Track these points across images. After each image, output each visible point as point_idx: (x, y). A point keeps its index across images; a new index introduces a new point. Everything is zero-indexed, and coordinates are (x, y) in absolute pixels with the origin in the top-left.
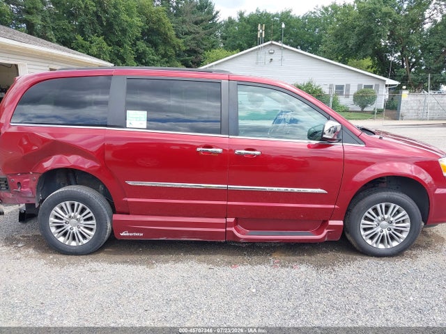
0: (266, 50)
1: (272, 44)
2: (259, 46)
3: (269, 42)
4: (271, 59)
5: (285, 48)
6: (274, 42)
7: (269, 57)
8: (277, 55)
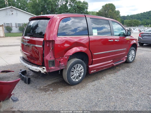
0: (10, 10)
1: (12, 8)
2: (7, 8)
3: (11, 7)
4: (12, 13)
5: (17, 10)
6: (12, 7)
7: (11, 13)
8: (15, 12)
